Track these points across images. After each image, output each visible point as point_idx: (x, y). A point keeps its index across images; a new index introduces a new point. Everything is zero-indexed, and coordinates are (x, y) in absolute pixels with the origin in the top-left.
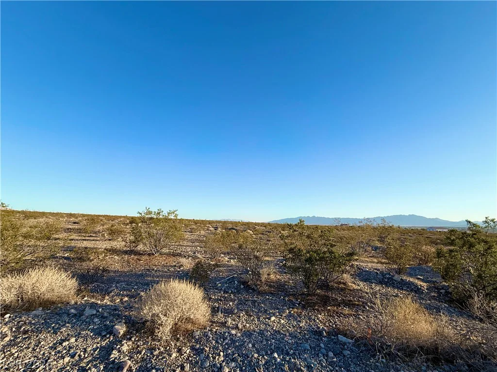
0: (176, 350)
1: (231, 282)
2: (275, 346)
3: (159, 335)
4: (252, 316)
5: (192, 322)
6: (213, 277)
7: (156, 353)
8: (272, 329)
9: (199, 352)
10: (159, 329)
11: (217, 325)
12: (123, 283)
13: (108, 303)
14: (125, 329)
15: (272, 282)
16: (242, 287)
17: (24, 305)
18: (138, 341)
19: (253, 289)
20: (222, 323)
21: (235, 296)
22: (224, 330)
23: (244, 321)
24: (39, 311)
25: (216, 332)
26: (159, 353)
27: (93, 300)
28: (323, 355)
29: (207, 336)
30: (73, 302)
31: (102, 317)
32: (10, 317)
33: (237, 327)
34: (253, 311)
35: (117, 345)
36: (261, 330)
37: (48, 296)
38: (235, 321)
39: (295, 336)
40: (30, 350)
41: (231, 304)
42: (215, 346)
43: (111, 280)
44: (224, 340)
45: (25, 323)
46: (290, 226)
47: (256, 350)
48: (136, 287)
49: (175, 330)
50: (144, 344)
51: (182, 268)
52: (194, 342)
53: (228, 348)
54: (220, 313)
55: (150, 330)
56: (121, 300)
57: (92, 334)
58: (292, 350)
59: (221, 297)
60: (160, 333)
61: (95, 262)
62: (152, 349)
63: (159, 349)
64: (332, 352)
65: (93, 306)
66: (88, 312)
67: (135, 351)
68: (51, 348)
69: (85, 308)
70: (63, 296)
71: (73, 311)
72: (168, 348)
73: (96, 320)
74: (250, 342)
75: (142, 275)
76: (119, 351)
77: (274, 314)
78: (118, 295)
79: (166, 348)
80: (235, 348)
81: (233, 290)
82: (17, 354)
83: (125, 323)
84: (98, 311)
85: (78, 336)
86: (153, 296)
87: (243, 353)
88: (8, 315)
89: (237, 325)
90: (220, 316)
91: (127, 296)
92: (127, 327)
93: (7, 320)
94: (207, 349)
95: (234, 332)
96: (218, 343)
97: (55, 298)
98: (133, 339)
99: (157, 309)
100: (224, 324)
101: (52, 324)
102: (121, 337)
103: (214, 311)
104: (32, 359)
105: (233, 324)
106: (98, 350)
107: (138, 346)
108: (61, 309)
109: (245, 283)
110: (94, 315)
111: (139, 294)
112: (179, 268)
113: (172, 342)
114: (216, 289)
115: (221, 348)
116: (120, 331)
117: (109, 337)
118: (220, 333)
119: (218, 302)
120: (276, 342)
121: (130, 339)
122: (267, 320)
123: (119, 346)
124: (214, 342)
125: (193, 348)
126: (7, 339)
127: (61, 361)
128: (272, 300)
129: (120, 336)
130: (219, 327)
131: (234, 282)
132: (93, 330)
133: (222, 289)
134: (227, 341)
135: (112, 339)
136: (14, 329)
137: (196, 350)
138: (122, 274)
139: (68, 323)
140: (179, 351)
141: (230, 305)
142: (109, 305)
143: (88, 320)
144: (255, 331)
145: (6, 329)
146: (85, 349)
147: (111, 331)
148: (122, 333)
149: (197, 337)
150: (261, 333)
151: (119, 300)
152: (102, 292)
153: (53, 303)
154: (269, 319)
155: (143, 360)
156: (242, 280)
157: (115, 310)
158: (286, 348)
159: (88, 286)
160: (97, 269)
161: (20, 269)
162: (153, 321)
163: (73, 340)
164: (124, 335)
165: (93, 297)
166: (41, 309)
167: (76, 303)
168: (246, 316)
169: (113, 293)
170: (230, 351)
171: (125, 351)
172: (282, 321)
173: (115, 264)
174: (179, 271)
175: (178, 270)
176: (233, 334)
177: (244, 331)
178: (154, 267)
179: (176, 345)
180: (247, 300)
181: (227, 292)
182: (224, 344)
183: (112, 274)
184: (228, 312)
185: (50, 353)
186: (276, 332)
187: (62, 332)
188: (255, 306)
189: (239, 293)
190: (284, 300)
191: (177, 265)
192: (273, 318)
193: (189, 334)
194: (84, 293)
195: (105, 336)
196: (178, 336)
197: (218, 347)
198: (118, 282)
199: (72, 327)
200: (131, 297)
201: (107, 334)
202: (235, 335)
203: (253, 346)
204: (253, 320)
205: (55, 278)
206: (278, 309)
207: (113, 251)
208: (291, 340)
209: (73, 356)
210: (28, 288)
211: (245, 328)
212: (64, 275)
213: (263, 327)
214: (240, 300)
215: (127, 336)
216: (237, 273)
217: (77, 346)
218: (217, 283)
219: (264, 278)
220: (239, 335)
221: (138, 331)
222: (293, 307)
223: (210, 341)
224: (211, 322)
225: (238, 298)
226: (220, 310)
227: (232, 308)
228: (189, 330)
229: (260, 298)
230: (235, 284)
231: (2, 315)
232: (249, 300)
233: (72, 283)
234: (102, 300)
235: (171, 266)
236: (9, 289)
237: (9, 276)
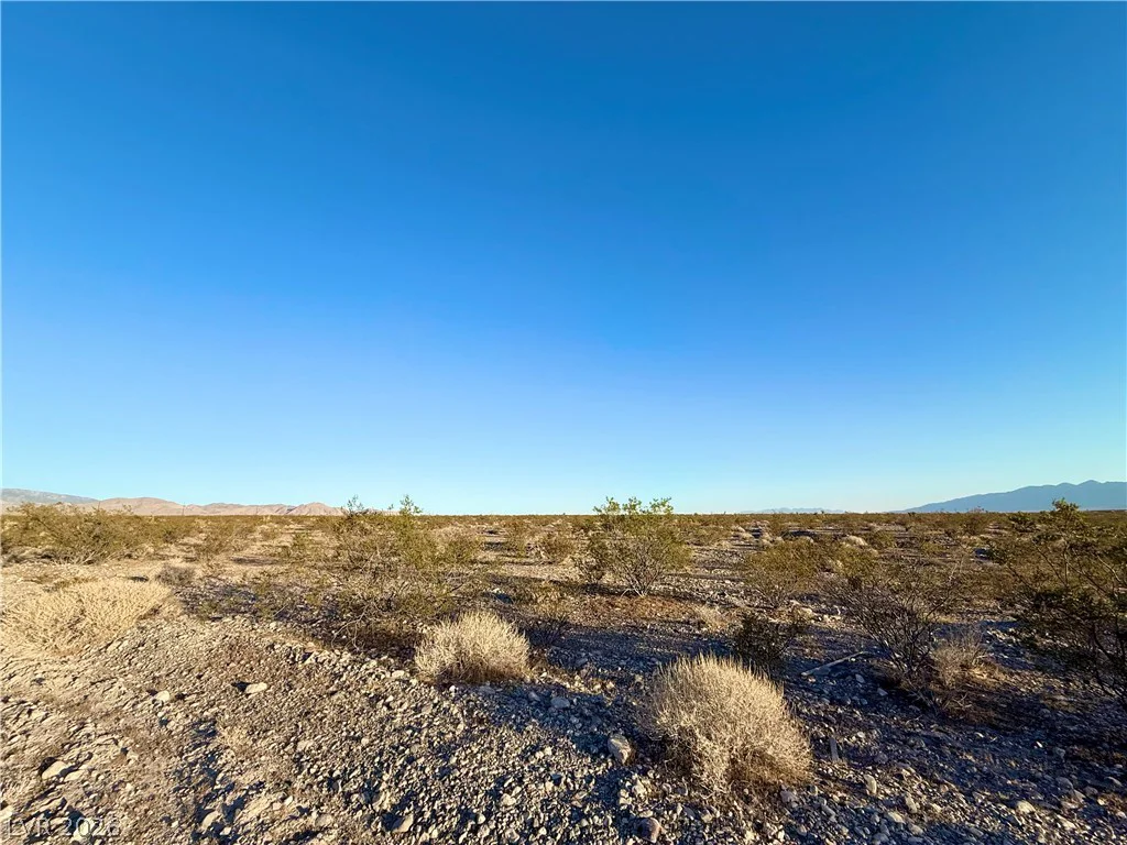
0: (750, 824)
1: (844, 676)
3: (704, 777)
4: (943, 783)
5: (771, 765)
6: (787, 658)
7: (707, 818)
10: (700, 764)
11: (839, 785)
12: (598, 652)
13: (583, 689)
14: (629, 750)
15: (983, 692)
16: (882, 692)
17: (466, 674)
18: (662, 780)
19: (920, 704)
20: (851, 784)
21: (864, 714)
22: (862, 804)
23: (919, 793)
24: (486, 687)
25: (842, 804)
26: (715, 819)
27: (556, 680)
29: (820, 809)
30: (528, 679)
31: (581, 715)
32: (456, 691)
33: (902, 807)
34: (941, 770)
35: (625, 781)
36: (991, 835)
37: (494, 662)
38: (888, 785)
40: (494, 753)
41: (861, 735)
43: (574, 644)
44: (873, 832)
45: (476, 705)
46: (1020, 522)
48: (623, 663)
49: (736, 776)
50: (675, 791)
51: (704, 629)
52: (790, 817)
54: (835, 756)
55: (678, 764)
56: (603, 686)
57: (574, 747)
59: (825, 711)
60: (705, 774)
61: (543, 607)
62: (697, 808)
63: (711, 812)
65: (560, 689)
66: (558, 702)
67: (660, 803)
68: (521, 757)
69: (550, 693)
70: (512, 665)
71: (533, 695)
72: (731, 814)
73: (574, 720)
75: (625, 637)
76: (632, 795)
77: (1025, 796)
78: (595, 675)
79: (726, 813)
81: (855, 698)
82: (479, 756)
83: (627, 737)
84: (572, 703)
85: (554, 743)
88: (452, 688)
89: (903, 799)
90: (835, 766)
91: (612, 679)
92: (632, 746)
93: (453, 694)
95: (897, 817)
97: (502, 668)
98: (651, 775)
99: (687, 720)
100: (859, 789)
101: (511, 713)
102: (626, 763)
103: (821, 749)
104: (501, 770)
105: (886, 795)
106: (594, 782)
107: (665, 794)
108: (515, 688)
109: (889, 683)
110: (566, 709)
111: (634, 678)
112: (699, 629)
113: (735, 803)
114: (806, 689)
116: (623, 751)
117: (605, 760)
118: (857, 811)
119: (822, 726)
121: (644, 773)
122: (1004, 807)
123: (628, 784)
124: (846, 831)
125: (791, 831)
126: (461, 727)
127: (541, 786)
128: (1001, 746)
129: (624, 762)
130: (845, 792)
131: (854, 677)
132: (574, 739)
133: (822, 692)
135: (610, 764)
136: (465, 713)
137: (802, 838)
138: (592, 633)
139: (534, 717)
140: (759, 828)
141: (859, 739)
142: (585, 694)
143: (561, 717)
144: (967, 831)
145: (456, 711)
146: (572, 773)
147: (607, 752)
148: (626, 756)
149: (795, 805)
151: (599, 686)
152: (567, 666)
153: (502, 676)
154: (1012, 805)
155: (684, 828)
156: (876, 673)
157: (598, 704)
159: (544, 652)
160: (551, 620)
161: (451, 614)
162: (685, 748)
163: (548, 750)
164: (631, 761)
165: (555, 673)
166: (488, 683)
167: (533, 681)
168: (921, 779)
169: (585, 671)
171: (642, 796)
172: (1069, 825)
173: (575, 610)
174: (700, 636)
175: (697, 632)
176: (897, 824)
177: (930, 823)
178: (645, 623)
179: (745, 811)
180: (910, 734)
181: (841, 703)
183: (572, 631)
184: (861, 759)
185: (522, 768)
187: (528, 732)
188: (942, 754)
189: (879, 709)
190: (1050, 753)
191: (692, 621)
192: (1025, 807)
193: (774, 795)
194: (539, 664)
195: (597, 755)
196: (747, 791)
198: (588, 649)
199: (541, 726)
200: (619, 682)
201: (600, 751)
202: (906, 827)
204: (950, 796)
205: (497, 630)
206: (1034, 779)
207: (566, 587)
209: (557, 782)
210: (467, 645)
211: (929, 814)
212: (507, 627)
213: (993, 824)
214: (885, 729)
215: (639, 763)
216: (854, 652)
217: (558, 763)
218: (805, 674)
219: (950, 674)
220: (918, 829)
221: (656, 758)
222: (1096, 783)
223: (833, 824)
224: (818, 773)
225: (878, 723)
226: (834, 749)
227: (867, 749)
228: (769, 784)
229: (952, 736)
230: (856, 682)
231: (447, 686)
232: (917, 734)
233: (521, 644)
234: (572, 682)
235: (679, 622)
236: (446, 644)
237: (442, 622)
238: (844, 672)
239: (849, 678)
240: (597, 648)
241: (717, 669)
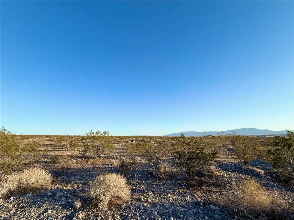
0: (111, 216)
1: (142, 173)
2: (171, 213)
3: (101, 207)
4: (156, 194)
5: (120, 199)
6: (131, 171)
7: (99, 218)
8: (169, 202)
9: (125, 218)
10: (100, 203)
11: (135, 200)
12: (79, 176)
13: (70, 188)
14: (80, 204)
15: (167, 173)
16: (149, 176)
17: (21, 191)
18: (89, 211)
19: (156, 178)
20: (138, 199)
21: (145, 182)
22: (139, 203)
23: (151, 197)
24: (30, 194)
25: (135, 205)
26: (101, 218)
27: (61, 187)
28: (202, 218)
29: (129, 207)
30: (50, 188)
31: (67, 197)
33: (147, 202)
34: (157, 191)
35: (76, 214)
36: (162, 203)
37: (35, 185)
38: (146, 197)
39: (183, 206)
41: (143, 187)
42: (134, 213)
43: (71, 175)
44: (140, 209)
45: (22, 202)
46: (176, 138)
47: (160, 215)
48: (86, 178)
49: (110, 204)
50: (92, 213)
51: (113, 166)
52: (122, 212)
53: (142, 215)
54: (136, 193)
55: (95, 204)
56: (78, 186)
57: (61, 208)
58: (182, 215)
59: (137, 183)
60: (101, 206)
61: (62, 164)
62: (96, 216)
63: (101, 216)
64: (207, 216)
65: (61, 190)
66: (59, 194)
68: (37, 217)
69: (57, 192)
70: (44, 185)
71: (50, 194)
73: (63, 199)
74: (156, 210)
75: (89, 171)
76: (77, 218)
77: (170, 193)
78: (76, 183)
79: (105, 215)
80: (147, 215)
81: (144, 178)
83: (80, 200)
84: (64, 193)
85: (53, 209)
86: (96, 184)
87: (152, 218)
88: (12, 197)
89: (148, 200)
90: (136, 195)
91: (81, 184)
92: (82, 203)
93: (12, 200)
94: (130, 216)
95: (145, 204)
96: (136, 211)
97: (39, 186)
98: (85, 210)
99: (99, 192)
100: (139, 200)
101: (38, 202)
102: (78, 209)
103: (133, 191)
105: (145, 200)
106: (65, 217)
107: (88, 215)
108: (43, 192)
109: (151, 174)
110: (62, 196)
111: (88, 182)
112: (111, 166)
113: (108, 212)
114: (133, 178)
115: (138, 215)
116: (77, 205)
117: (71, 210)
118: (137, 205)
119: (135, 186)
120: (172, 210)
121: (83, 210)
122: (166, 196)
124: (134, 211)
125: (121, 215)
126: (12, 212)
128: (168, 183)
129: (77, 208)
130: (136, 201)
131: (144, 173)
132: (61, 205)
133: (137, 178)
134: (142, 210)
135: (73, 210)
136: (16, 206)
137: (123, 216)
138: (78, 170)
139: (47, 201)
140: (113, 217)
141: (142, 188)
142: (70, 190)
143: (58, 199)
144: (158, 204)
145: (11, 206)
146: (57, 217)
147: (72, 206)
148: (78, 207)
149: (123, 208)
150: (162, 204)
151: (76, 186)
152: (66, 182)
153: (39, 189)
154: (167, 196)
156: (149, 172)
157: (74, 192)
158: (178, 214)
159: (58, 178)
160: (63, 168)
161: (19, 169)
162: (97, 199)
163: (50, 212)
164: (80, 208)
165: (61, 184)
166: (31, 193)
167: (51, 189)
168: (152, 194)
169: (72, 182)
170: (144, 216)
171: (81, 218)
172: (175, 197)
173: (74, 164)
174: (111, 168)
175: (111, 167)
176: (145, 206)
177: (152, 204)
178: (96, 166)
179: (111, 213)
180: (153, 184)
181: (140, 180)
182: (140, 212)
183: (72, 171)
184: (142, 192)
186: (171, 204)
187: (43, 207)
188: (157, 188)
189: (148, 180)
190: (175, 183)
191: (110, 164)
192: (169, 195)
193: (119, 206)
194: (56, 183)
195: (69, 209)
196: (112, 208)
197: (136, 214)
198: (75, 176)
199: (49, 204)
200: (83, 184)
201: (70, 207)
202: (147, 206)
203: (158, 213)
204: (157, 196)
205: (39, 174)
206: (172, 189)
207: (72, 157)
208: (181, 208)
210: (24, 181)
211: (152, 202)
212: (44, 172)
213: (163, 201)
215: (82, 208)
216: (146, 167)
217: (53, 215)
218: (134, 174)
219: (162, 170)
220: (149, 206)
221: (88, 205)
222: (181, 187)
223: (131, 210)
224: (132, 198)
225: (147, 183)
226: (137, 191)
227: (144, 189)
228: (119, 204)
229: (160, 183)
230: (145, 174)
231: (9, 197)
232: (154, 184)
233: (49, 177)
234: (66, 187)
235: (106, 165)
236: (13, 181)
237: (13, 174)
238: (142, 172)
239: (144, 174)
240: (79, 175)
241: (110, 176)
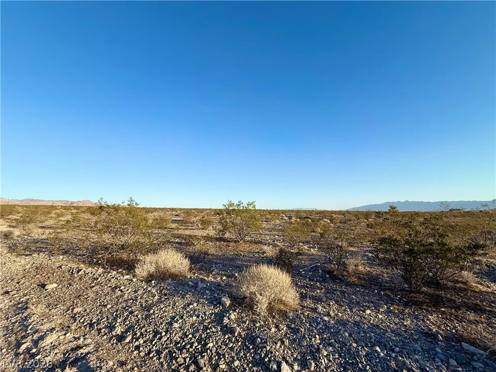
0: (274, 326)
1: (315, 271)
2: (375, 339)
3: (258, 310)
4: (343, 306)
6: (295, 265)
7: (258, 325)
8: (369, 322)
9: (295, 331)
10: (257, 305)
11: (308, 309)
12: (220, 265)
13: (213, 280)
14: (230, 302)
15: (361, 274)
16: (328, 276)
17: (160, 276)
18: (242, 313)
19: (340, 279)
20: (312, 308)
21: (321, 284)
22: (315, 315)
23: (335, 310)
24: (170, 281)
25: (308, 316)
26: (260, 325)
27: (201, 277)
28: (442, 361)
29: (300, 318)
30: (189, 277)
31: (211, 290)
32: (155, 283)
33: (329, 315)
34: (343, 302)
35: (226, 314)
36: (356, 322)
37: (173, 270)
38: (325, 308)
39: (400, 334)
40: (171, 307)
41: (318, 291)
42: (310, 328)
43: (210, 262)
44: (317, 324)
45: (164, 288)
46: (378, 214)
47: (353, 339)
48: (230, 269)
49: (270, 309)
50: (246, 316)
51: (265, 255)
52: (289, 322)
53: (323, 333)
54: (308, 299)
55: (249, 306)
56: (221, 278)
57: (207, 302)
58: (397, 347)
59: (307, 284)
60: (258, 309)
61: (198, 247)
62: (254, 322)
63: (260, 322)
64: (455, 360)
65: (203, 280)
66: (201, 285)
67: (240, 321)
68: (183, 308)
69: (198, 282)
70: (182, 271)
71: (190, 283)
72: (267, 323)
73: (207, 292)
74: (346, 331)
75: (232, 259)
76: (229, 319)
77: (369, 308)
78: (218, 274)
79: (265, 323)
80: (331, 334)
81: (318, 278)
82: (164, 309)
83: (229, 297)
84: (207, 285)
85: (198, 302)
86: (248, 277)
87: (339, 340)
88: (153, 282)
89: (329, 312)
90: (308, 303)
91: (225, 275)
92: (231, 301)
93: (153, 284)
94: (303, 330)
95: (326, 318)
96: (313, 326)
97: (177, 273)
98: (237, 311)
99: (253, 289)
100: (315, 310)
101: (180, 291)
103: (303, 297)
104: (173, 314)
105: (324, 311)
106: (214, 315)
107: (242, 317)
108: (182, 281)
109: (330, 272)
110: (205, 288)
111: (234, 275)
112: (263, 255)
113: (269, 319)
114: (301, 276)
115: (315, 331)
116: (227, 303)
117: (219, 307)
118: (313, 318)
119: (305, 289)
120: (376, 336)
121: (235, 310)
122: (362, 312)
123: (228, 315)
124: (308, 325)
125: (288, 327)
126: (156, 297)
127: (191, 319)
128: (364, 292)
129: (227, 307)
130: (310, 312)
131: (318, 271)
132: (207, 299)
133: (306, 277)
134: (321, 326)
135: (221, 308)
136: (158, 292)
137: (292, 329)
138: (218, 257)
139: (190, 292)
140: (277, 327)
141: (317, 293)
142: (213, 282)
143: (202, 291)
144: (349, 321)
145: (154, 291)
146: (205, 313)
147: (220, 303)
148: (228, 305)
149: (291, 318)
150: (357, 324)
151: (219, 278)
152: (206, 271)
153: (177, 276)
154: (364, 311)
155: (248, 329)
156: (326, 269)
157: (218, 285)
158: (389, 344)
159: (196, 265)
160: (200, 252)
161: (154, 250)
162: (252, 299)
163: (195, 305)
164: (230, 306)
165: (201, 274)
166: (170, 279)
167: (191, 277)
168: (336, 305)
169: (214, 272)
170: (325, 336)
171: (233, 319)
172: (380, 316)
173: (212, 248)
174: (263, 257)
176: (326, 321)
177: (337, 320)
178: (241, 253)
179: (273, 321)
180: (335, 290)
181: (313, 280)
182: (318, 328)
183: (210, 257)
184: (317, 300)
185: (183, 312)
186: (374, 326)
187: (187, 298)
188: (345, 296)
189: (325, 282)
190: (379, 294)
191: (260, 252)
192: (368, 312)
193: (284, 315)
194: (194, 271)
195: (216, 305)
196: (274, 314)
197: (313, 330)
198: (216, 264)
199: (193, 295)
200: (228, 277)
201: (217, 303)
202: (329, 322)
203: (350, 335)
204: (345, 310)
205: (175, 257)
206: (372, 303)
207: (208, 238)
208: (394, 336)
209: (198, 317)
210: (161, 263)
211: (337, 317)
212: (180, 255)
213: (358, 319)
214: (327, 289)
215: (232, 307)
216: (320, 262)
217: (199, 309)
218: (301, 270)
219: (351, 268)
220: (333, 322)
221: (240, 304)
222: (391, 302)
223: (304, 323)
224: (301, 306)
225: (325, 287)
226: (308, 296)
227: (320, 296)
228: (283, 311)
229: (350, 290)
230: (319, 273)
231: (151, 281)
232: (338, 290)
233: (186, 262)
234: (208, 277)
235: (255, 252)
236: (151, 263)
237: (149, 254)
238: (315, 269)
239: (317, 271)
240: (220, 263)
241: (267, 269)
